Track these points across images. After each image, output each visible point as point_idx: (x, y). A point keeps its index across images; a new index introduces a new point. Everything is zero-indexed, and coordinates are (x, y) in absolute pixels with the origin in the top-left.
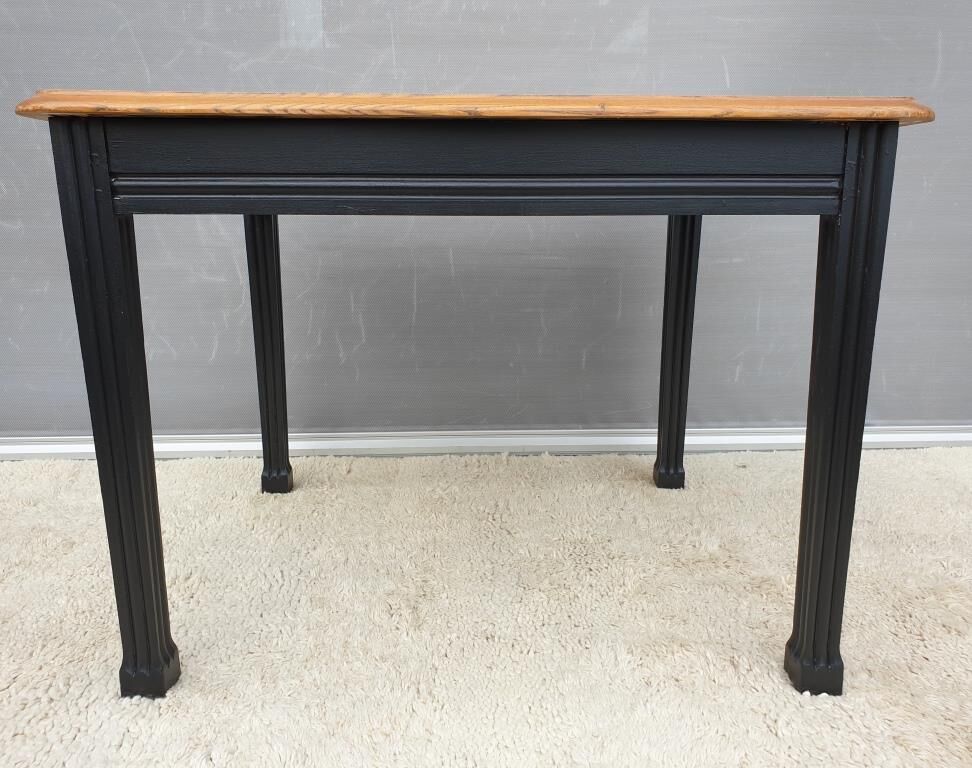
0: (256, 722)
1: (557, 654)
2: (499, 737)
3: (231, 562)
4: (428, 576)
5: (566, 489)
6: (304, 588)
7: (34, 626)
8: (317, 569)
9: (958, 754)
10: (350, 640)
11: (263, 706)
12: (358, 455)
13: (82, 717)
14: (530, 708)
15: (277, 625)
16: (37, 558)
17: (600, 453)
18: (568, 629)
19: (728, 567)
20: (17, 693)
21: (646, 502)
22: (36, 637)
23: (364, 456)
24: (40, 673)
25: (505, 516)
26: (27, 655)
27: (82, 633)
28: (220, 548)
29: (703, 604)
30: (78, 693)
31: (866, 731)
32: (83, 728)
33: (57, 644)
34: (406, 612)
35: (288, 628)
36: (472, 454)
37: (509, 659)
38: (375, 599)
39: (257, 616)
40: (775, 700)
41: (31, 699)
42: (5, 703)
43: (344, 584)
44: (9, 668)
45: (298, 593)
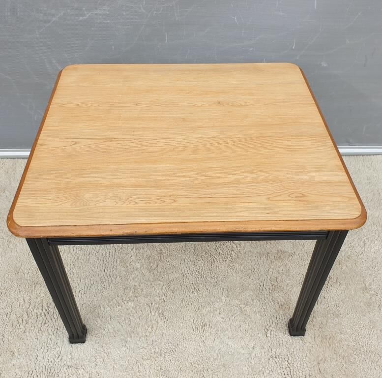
1: (204, 294)
6: (118, 254)
7: (29, 276)
10: (136, 284)
20: (33, 310)
24: (38, 300)
26: (31, 291)
30: (52, 313)
32: (59, 328)
37: (188, 296)
38: (143, 261)
39: (103, 271)
40: (270, 320)
41: (39, 314)
42: (31, 315)
43: (132, 252)
44: (27, 299)
45: (116, 257)
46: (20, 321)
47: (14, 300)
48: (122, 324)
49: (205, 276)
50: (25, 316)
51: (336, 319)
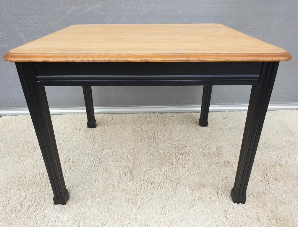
0: (90, 213)
1: (170, 189)
2: (154, 218)
3: (80, 155)
4: (135, 160)
5: (174, 127)
6: (101, 165)
7: (29, 179)
8: (105, 158)
9: (274, 224)
10: (114, 184)
11: (92, 207)
12: (115, 113)
13: (45, 212)
14: (162, 208)
15: (94, 179)
16: (26, 153)
17: (184, 112)
18: (173, 180)
19: (218, 157)
20: (27, 203)
21: (197, 132)
22: (30, 184)
23: (116, 114)
24: (32, 196)
25: (156, 138)
26: (28, 189)
27: (42, 181)
28: (77, 149)
29: (210, 171)
30: (43, 204)
31: (250, 216)
32: (45, 216)
33: (35, 186)
34: (129, 174)
35: (97, 180)
36: (147, 113)
37: (157, 191)
38: (121, 169)
39: (89, 175)
40: (227, 206)
41: (31, 205)
42: (24, 206)
43: (112, 163)
44: (23, 194)
45: (99, 166)
46: (13, 210)
47: (12, 196)
48: (101, 211)
49: (169, 177)
50: (19, 207)
51: (284, 205)
